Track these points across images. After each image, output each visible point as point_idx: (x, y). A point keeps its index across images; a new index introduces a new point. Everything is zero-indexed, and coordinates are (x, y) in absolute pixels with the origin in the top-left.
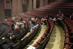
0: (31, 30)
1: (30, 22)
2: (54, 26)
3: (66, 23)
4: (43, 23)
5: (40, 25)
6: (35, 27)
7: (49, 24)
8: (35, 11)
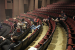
0: (33, 31)
1: (32, 22)
2: (56, 26)
3: (68, 24)
4: (45, 24)
6: (36, 27)
7: (51, 25)
8: (36, 11)
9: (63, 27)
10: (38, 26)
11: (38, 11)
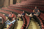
1: (7, 18)
3: (41, 19)
5: (16, 21)
7: (26, 20)
9: (37, 22)
10: (13, 22)
11: (13, 7)
